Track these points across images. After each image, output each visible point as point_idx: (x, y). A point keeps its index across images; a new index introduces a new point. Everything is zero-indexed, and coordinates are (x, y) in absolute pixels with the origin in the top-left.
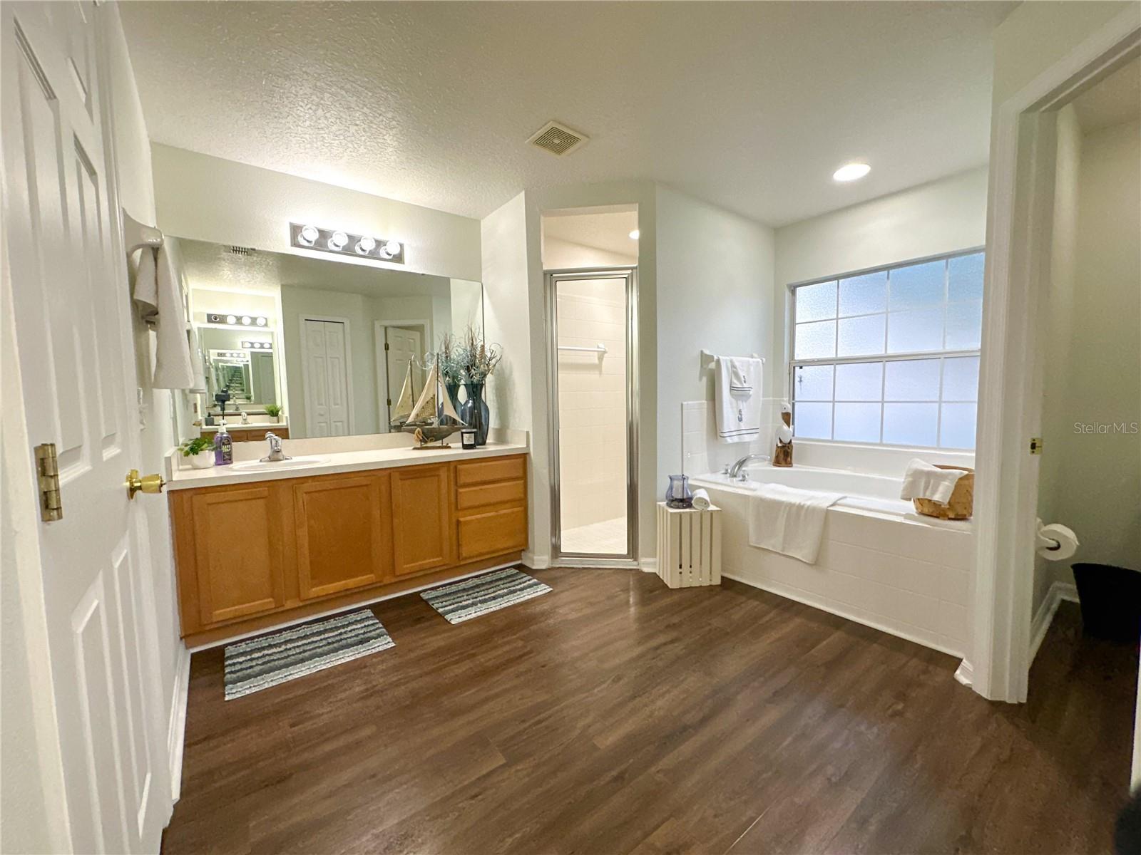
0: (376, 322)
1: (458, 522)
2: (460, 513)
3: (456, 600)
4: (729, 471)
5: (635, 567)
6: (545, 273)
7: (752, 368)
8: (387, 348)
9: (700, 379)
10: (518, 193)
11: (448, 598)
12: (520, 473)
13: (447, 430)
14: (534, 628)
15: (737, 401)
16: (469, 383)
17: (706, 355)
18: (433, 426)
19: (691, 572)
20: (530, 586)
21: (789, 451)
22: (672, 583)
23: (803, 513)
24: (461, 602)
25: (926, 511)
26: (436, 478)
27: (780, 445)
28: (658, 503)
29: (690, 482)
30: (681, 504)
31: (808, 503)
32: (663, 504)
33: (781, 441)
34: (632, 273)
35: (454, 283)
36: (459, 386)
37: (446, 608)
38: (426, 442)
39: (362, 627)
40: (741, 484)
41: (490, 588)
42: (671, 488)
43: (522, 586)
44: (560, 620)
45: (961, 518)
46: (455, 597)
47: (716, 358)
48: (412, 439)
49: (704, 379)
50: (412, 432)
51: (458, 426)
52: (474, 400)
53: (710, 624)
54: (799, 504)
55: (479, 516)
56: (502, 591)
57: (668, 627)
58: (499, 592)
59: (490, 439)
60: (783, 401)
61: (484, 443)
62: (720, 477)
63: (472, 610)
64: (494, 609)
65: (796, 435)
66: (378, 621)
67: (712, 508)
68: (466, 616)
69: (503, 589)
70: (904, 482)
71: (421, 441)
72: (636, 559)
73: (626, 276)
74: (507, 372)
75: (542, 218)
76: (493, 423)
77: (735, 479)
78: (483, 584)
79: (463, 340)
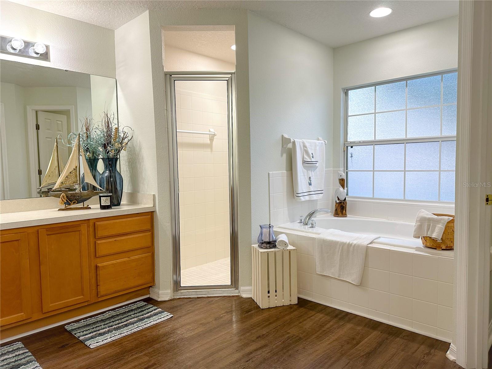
0: (28, 107)
1: (97, 267)
2: (98, 260)
3: (95, 329)
4: (303, 221)
5: (237, 295)
6: (166, 74)
7: (318, 148)
8: (38, 127)
9: (282, 155)
10: (144, 11)
11: (88, 328)
12: (149, 227)
13: (88, 195)
14: (157, 346)
15: (308, 171)
16: (106, 157)
17: (285, 138)
18: (77, 191)
19: (276, 296)
20: (156, 314)
21: (344, 206)
22: (263, 304)
23: (351, 249)
24: (99, 330)
25: (428, 245)
26: (78, 232)
27: (338, 202)
28: (253, 245)
29: (275, 229)
30: (268, 245)
31: (355, 242)
32: (256, 246)
33: (338, 199)
34: (231, 77)
35: (94, 79)
36: (98, 159)
37: (87, 336)
38: (70, 204)
39: (13, 357)
40: (311, 230)
41: (123, 318)
42: (261, 234)
43: (149, 314)
44: (178, 338)
45: (450, 249)
46: (94, 326)
47: (292, 140)
48: (58, 202)
49: (285, 155)
50: (58, 196)
51: (98, 191)
52: (110, 170)
53: (288, 333)
54: (349, 243)
55: (114, 262)
56: (133, 320)
57: (258, 337)
58: (130, 320)
59: (124, 201)
60: (340, 170)
61: (119, 204)
62: (297, 225)
63: (108, 336)
64: (126, 334)
65: (349, 194)
66: (27, 351)
67: (290, 247)
68: (103, 341)
69: (134, 318)
70: (415, 226)
71: (65, 203)
72: (237, 288)
73: (227, 79)
74: (137, 149)
75: (163, 32)
76: (126, 189)
77: (306, 226)
78: (117, 315)
79: (101, 123)
